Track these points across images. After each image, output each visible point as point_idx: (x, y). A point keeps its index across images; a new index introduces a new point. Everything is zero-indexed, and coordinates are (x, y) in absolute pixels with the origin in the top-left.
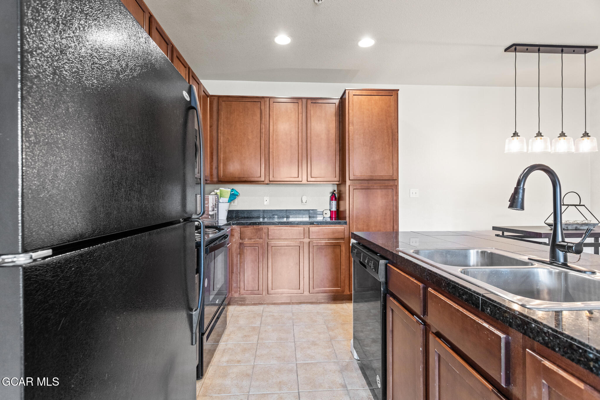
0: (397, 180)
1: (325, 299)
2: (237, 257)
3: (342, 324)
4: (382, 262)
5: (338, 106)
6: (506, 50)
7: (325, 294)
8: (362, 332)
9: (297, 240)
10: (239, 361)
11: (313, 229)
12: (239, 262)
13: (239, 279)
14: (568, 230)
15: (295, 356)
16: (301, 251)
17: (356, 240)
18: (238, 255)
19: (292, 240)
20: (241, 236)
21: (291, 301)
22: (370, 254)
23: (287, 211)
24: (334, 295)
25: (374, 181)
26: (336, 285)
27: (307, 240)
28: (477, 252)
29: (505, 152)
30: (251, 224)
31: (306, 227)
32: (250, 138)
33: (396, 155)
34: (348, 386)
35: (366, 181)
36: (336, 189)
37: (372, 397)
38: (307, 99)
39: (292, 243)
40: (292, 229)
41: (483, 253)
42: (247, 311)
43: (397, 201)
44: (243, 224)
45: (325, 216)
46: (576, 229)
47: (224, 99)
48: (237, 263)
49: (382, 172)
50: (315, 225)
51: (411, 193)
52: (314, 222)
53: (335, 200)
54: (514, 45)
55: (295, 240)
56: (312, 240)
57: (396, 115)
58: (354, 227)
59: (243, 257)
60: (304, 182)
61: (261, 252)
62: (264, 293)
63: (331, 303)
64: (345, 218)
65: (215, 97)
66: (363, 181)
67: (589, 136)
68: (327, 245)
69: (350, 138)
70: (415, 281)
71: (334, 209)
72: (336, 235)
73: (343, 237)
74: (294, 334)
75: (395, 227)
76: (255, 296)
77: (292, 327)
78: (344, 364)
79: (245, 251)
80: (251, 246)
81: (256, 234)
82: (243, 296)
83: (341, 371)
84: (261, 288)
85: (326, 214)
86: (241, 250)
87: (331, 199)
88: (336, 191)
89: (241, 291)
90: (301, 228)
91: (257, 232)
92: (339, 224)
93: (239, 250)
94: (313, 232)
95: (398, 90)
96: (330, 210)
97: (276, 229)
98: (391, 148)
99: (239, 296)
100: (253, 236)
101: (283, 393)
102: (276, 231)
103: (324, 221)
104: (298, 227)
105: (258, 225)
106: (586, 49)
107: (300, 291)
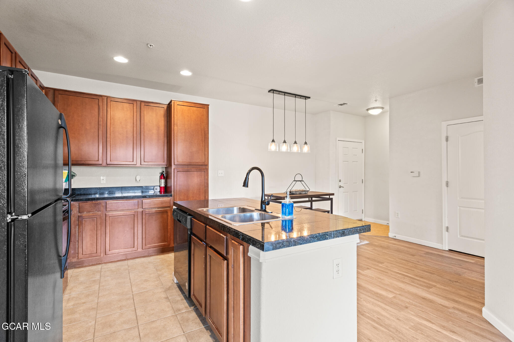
0: (207, 165)
1: (155, 252)
2: (75, 228)
3: (167, 266)
4: (189, 217)
5: (166, 110)
6: (269, 91)
7: (155, 249)
8: (181, 268)
9: (132, 210)
10: (84, 303)
11: (145, 201)
12: (77, 232)
13: (77, 246)
14: (296, 194)
15: (131, 290)
16: (136, 218)
17: (176, 207)
18: (76, 226)
19: (129, 210)
20: (80, 210)
21: (126, 258)
22: (183, 214)
23: (123, 188)
24: (162, 248)
25: (192, 166)
26: (164, 241)
27: (140, 210)
28: (237, 208)
29: (268, 150)
30: (89, 200)
31: (140, 200)
32: (88, 128)
33: (207, 149)
34: (169, 297)
35: (186, 166)
36: (164, 170)
37: (184, 299)
38: (141, 102)
39: (128, 213)
40: (128, 202)
41: (240, 208)
42: (85, 271)
43: (208, 179)
44: (81, 200)
45: (155, 190)
46: (300, 194)
47: (61, 92)
48: (75, 233)
49: (198, 159)
50: (147, 198)
51: (219, 174)
52: (146, 196)
53: (164, 178)
54: (272, 90)
55: (130, 210)
56: (145, 209)
57: (207, 122)
58: (178, 198)
59: (81, 227)
60: (138, 165)
61: (99, 222)
62: (102, 255)
63: (160, 255)
64: (171, 192)
65: (50, 90)
66: (184, 166)
67: (307, 144)
68: (157, 213)
69: (175, 135)
70: (202, 224)
71: (163, 185)
72: (164, 205)
73: (169, 205)
74: (130, 278)
75: (206, 197)
76: (93, 258)
77: (129, 274)
78: (168, 287)
79: (83, 222)
80: (89, 217)
81: (94, 207)
82: (81, 260)
83: (165, 291)
84: (99, 251)
85: (156, 189)
86: (79, 222)
87: (161, 178)
88: (165, 172)
89: (79, 256)
90: (135, 201)
91: (95, 206)
92: (167, 197)
93: (77, 222)
94: (145, 203)
95: (209, 105)
96: (160, 186)
97: (114, 203)
98: (204, 143)
99: (77, 260)
100: (92, 210)
101: (123, 311)
102: (114, 204)
103: (155, 194)
104: (133, 200)
105: (97, 200)
106: (306, 98)
107: (134, 249)
